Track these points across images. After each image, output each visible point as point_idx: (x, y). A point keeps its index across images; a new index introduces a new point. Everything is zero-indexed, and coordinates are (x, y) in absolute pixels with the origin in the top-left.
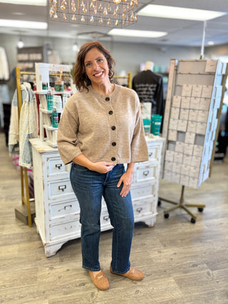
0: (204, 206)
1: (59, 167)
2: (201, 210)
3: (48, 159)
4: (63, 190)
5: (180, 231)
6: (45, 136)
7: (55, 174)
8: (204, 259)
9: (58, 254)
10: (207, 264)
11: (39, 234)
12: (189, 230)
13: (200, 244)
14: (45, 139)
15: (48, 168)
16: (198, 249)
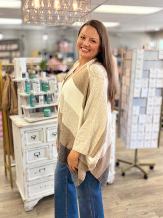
0: (154, 165)
1: (34, 138)
2: (152, 168)
3: (25, 132)
4: (37, 156)
5: (134, 186)
6: (23, 113)
7: (31, 143)
8: (153, 208)
9: (35, 209)
10: (156, 212)
11: (19, 193)
12: (141, 185)
13: (150, 196)
14: (23, 116)
15: (25, 139)
16: (149, 201)
